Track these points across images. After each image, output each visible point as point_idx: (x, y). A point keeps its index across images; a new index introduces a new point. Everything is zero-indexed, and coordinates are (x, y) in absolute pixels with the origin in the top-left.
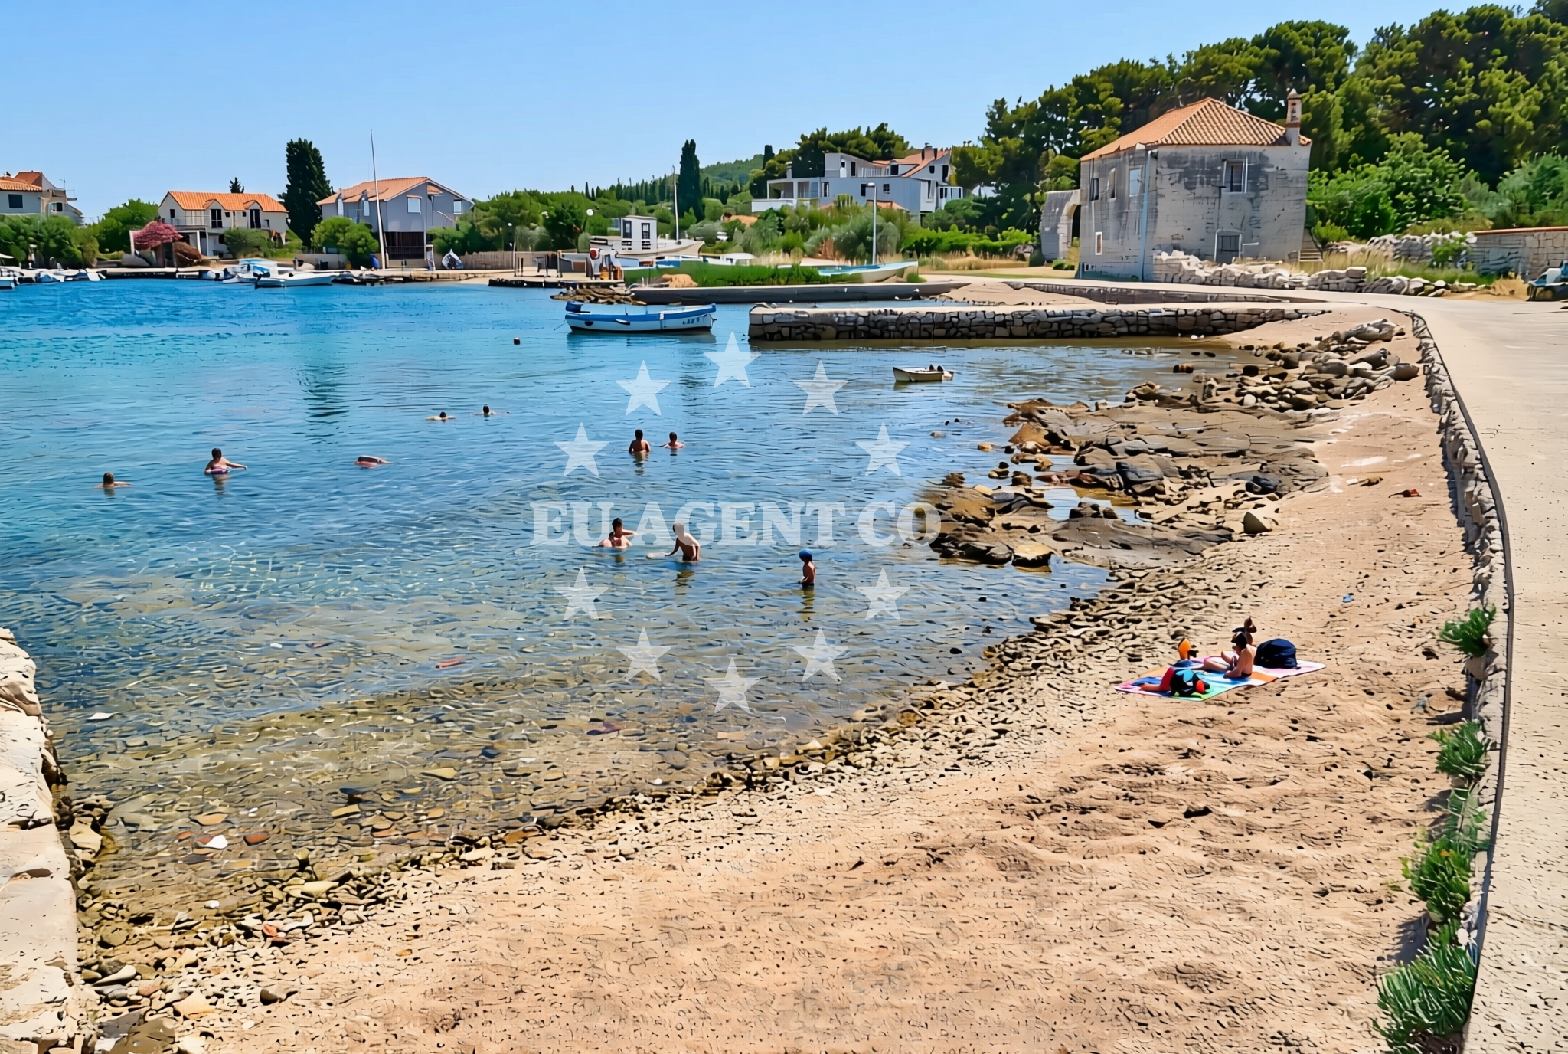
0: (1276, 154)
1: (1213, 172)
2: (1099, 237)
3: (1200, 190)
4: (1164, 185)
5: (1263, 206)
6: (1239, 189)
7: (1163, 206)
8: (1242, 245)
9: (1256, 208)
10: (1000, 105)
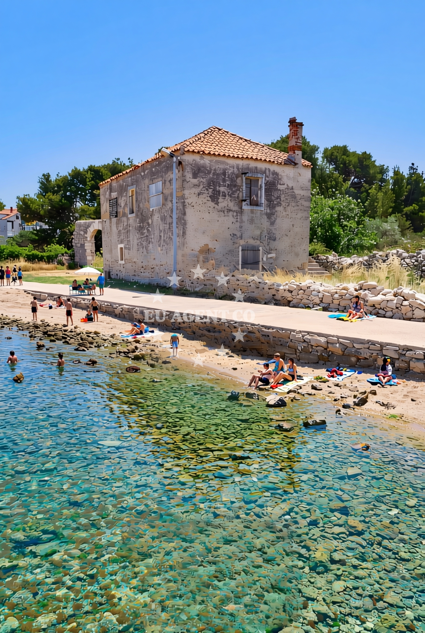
0: (286, 173)
1: (233, 186)
2: (121, 248)
3: (224, 203)
4: (190, 195)
5: (278, 221)
6: (257, 204)
7: (192, 216)
8: (263, 258)
9: (272, 223)
10: (47, 177)
